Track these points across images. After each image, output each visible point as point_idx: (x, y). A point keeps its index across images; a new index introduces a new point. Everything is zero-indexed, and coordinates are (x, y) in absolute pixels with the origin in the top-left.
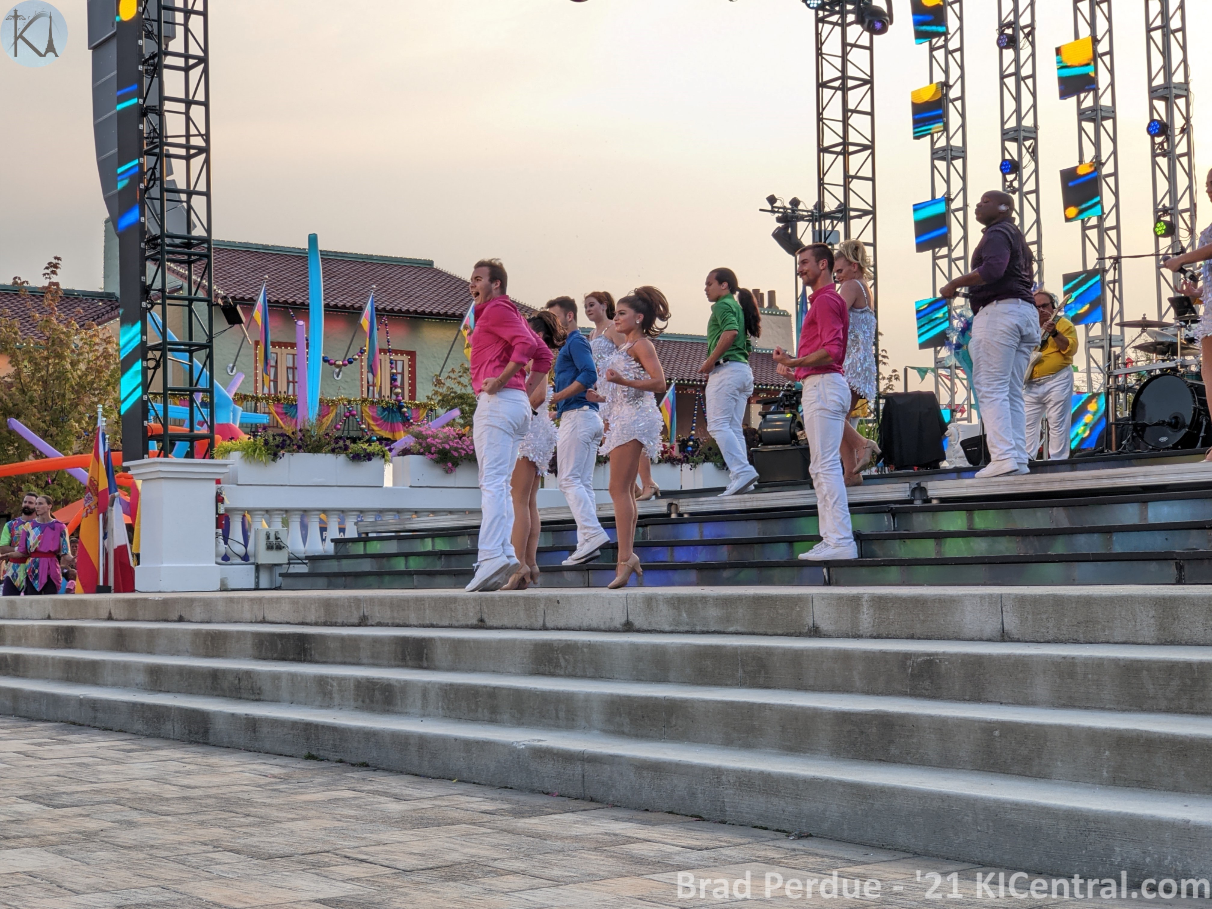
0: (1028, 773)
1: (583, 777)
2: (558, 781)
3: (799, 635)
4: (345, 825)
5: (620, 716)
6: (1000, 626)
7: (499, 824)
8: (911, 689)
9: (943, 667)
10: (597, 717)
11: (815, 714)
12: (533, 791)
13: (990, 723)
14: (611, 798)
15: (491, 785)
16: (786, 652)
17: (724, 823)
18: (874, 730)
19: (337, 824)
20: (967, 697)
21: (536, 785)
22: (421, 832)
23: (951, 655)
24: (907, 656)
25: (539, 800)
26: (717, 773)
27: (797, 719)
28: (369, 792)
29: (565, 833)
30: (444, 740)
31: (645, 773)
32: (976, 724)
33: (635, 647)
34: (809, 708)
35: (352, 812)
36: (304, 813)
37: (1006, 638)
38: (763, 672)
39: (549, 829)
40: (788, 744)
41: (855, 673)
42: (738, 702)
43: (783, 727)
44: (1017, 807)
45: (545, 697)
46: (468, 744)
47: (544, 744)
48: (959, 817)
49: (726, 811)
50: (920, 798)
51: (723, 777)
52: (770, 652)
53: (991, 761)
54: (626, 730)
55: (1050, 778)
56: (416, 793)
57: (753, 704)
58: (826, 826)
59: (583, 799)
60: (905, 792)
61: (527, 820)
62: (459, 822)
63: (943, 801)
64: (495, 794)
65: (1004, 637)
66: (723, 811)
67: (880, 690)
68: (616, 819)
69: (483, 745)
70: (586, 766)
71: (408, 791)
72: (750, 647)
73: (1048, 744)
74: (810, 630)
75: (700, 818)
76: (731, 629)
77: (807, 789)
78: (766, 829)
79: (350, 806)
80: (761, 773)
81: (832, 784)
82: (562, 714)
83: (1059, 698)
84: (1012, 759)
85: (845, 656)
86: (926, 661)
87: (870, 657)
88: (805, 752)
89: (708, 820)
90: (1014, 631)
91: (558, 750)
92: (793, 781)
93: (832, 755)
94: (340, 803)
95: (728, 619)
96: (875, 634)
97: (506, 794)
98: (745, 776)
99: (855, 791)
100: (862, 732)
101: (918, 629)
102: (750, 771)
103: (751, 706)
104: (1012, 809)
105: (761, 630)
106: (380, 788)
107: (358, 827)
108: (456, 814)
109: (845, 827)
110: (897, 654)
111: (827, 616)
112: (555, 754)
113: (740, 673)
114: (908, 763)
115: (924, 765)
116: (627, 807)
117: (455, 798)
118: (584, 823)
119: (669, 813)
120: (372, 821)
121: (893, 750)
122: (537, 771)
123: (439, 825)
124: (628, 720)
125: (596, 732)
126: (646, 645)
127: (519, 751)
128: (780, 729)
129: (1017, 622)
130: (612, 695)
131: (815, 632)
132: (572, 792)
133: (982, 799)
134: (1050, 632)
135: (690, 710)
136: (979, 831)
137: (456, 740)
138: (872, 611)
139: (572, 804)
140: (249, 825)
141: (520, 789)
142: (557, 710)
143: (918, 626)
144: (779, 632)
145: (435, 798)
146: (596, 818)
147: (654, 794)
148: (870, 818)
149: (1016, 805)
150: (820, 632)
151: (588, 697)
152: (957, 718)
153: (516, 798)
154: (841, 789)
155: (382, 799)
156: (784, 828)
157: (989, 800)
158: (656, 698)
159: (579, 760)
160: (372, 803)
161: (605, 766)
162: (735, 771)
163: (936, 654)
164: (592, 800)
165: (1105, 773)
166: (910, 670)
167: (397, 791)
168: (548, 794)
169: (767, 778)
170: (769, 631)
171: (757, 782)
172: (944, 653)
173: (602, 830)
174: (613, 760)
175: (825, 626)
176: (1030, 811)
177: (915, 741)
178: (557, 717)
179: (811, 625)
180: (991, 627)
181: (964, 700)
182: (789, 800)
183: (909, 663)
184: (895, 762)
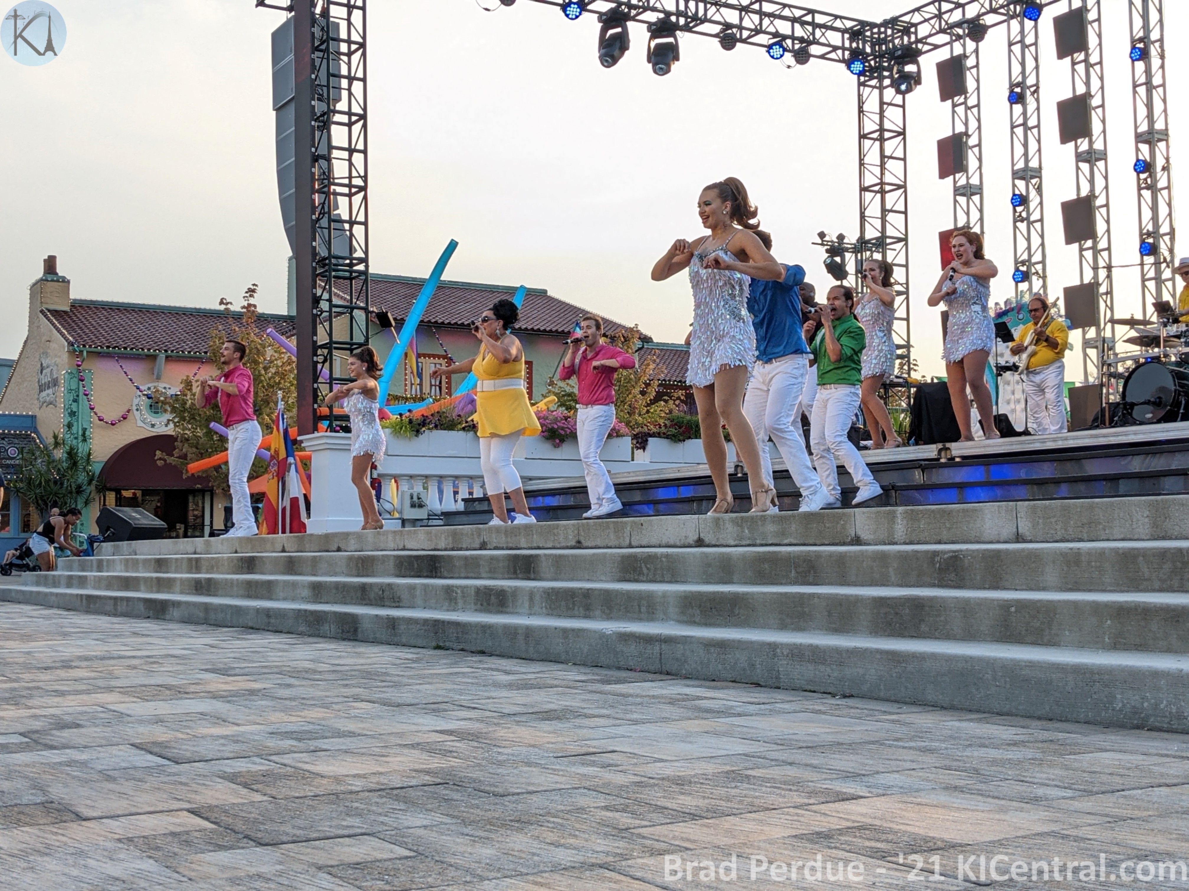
0: (1040, 642)
1: (661, 654)
2: (640, 660)
3: (844, 544)
4: (462, 687)
5: (692, 608)
6: (1015, 530)
7: (590, 688)
8: (939, 581)
9: (966, 561)
10: (672, 610)
11: (857, 600)
12: (619, 668)
13: (1007, 601)
14: (684, 672)
15: (584, 665)
16: (831, 555)
17: (779, 688)
18: (907, 611)
19: (456, 686)
20: (987, 586)
21: (622, 663)
22: (525, 692)
23: (973, 551)
24: (935, 553)
25: (624, 674)
26: (773, 647)
27: (841, 605)
28: (484, 669)
29: (644, 694)
30: (546, 629)
31: (712, 650)
32: (995, 603)
33: (706, 555)
34: (851, 595)
35: (470, 681)
36: (430, 680)
37: (1020, 540)
38: (812, 572)
39: (631, 691)
40: (834, 626)
41: (891, 569)
42: (792, 593)
43: (829, 612)
44: (1032, 665)
45: (629, 596)
46: (565, 631)
47: (628, 630)
48: (981, 675)
49: (780, 678)
50: (946, 661)
51: (778, 650)
52: (818, 555)
53: (1008, 634)
54: (697, 620)
55: (1059, 646)
56: (523, 670)
57: (804, 594)
58: (865, 688)
59: (661, 673)
60: (934, 656)
61: (613, 686)
62: (556, 686)
63: (966, 662)
64: (588, 670)
65: (1019, 538)
66: (778, 678)
67: (912, 583)
68: (688, 686)
69: (578, 632)
70: (663, 646)
71: (517, 668)
72: (802, 552)
73: (1057, 616)
74: (852, 540)
75: (758, 685)
76: (786, 542)
77: (849, 657)
78: (814, 692)
79: (469, 677)
80: (811, 645)
81: (871, 652)
82: (643, 609)
83: (1067, 583)
84: (1027, 630)
85: (883, 557)
86: (951, 557)
87: (903, 557)
88: (848, 632)
89: (765, 686)
90: (1028, 534)
91: (640, 633)
92: (838, 651)
93: (871, 633)
94: (460, 675)
95: (783, 534)
96: (907, 541)
97: (596, 670)
98: (796, 648)
99: (890, 657)
100: (897, 614)
101: (945, 535)
102: (801, 645)
103: (802, 595)
104: (1026, 666)
105: (811, 542)
106: (493, 666)
107: (473, 688)
108: (556, 682)
109: (882, 687)
110: (926, 552)
111: (867, 527)
112: (637, 637)
113: (793, 574)
114: (937, 638)
115: (949, 639)
116: (697, 679)
117: (554, 672)
118: (661, 688)
119: (733, 682)
120: (484, 686)
121: (923, 628)
122: (623, 652)
123: (540, 688)
124: (698, 612)
125: (672, 622)
126: (714, 554)
127: (608, 635)
128: (826, 613)
129: (1030, 525)
130: (685, 591)
131: (857, 541)
132: (651, 668)
133: (1000, 659)
134: (1059, 533)
135: (751, 601)
136: (997, 686)
137: (556, 629)
138: (905, 522)
139: (651, 676)
140: (385, 687)
141: (608, 667)
142: (639, 606)
143: (945, 532)
144: (826, 542)
145: (538, 673)
146: (670, 685)
147: (720, 667)
148: (904, 679)
149: (1030, 662)
150: (861, 541)
151: (665, 595)
152: (979, 598)
153: (606, 673)
154: (878, 656)
155: (495, 673)
156: (830, 690)
157: (1006, 659)
158: (722, 592)
159: (657, 641)
160: (486, 676)
161: (679, 645)
162: (787, 645)
163: (961, 551)
164: (668, 674)
165: (1107, 640)
166: (938, 565)
167: (508, 668)
168: (631, 670)
169: (814, 649)
170: (818, 542)
171: (807, 653)
172: (967, 550)
173: (676, 692)
174: (685, 640)
175: (865, 536)
176: (1042, 667)
177: (942, 618)
178: (640, 612)
179: (853, 535)
180: (1008, 531)
181: (984, 588)
182: (834, 667)
183: (937, 559)
184: (924, 638)
